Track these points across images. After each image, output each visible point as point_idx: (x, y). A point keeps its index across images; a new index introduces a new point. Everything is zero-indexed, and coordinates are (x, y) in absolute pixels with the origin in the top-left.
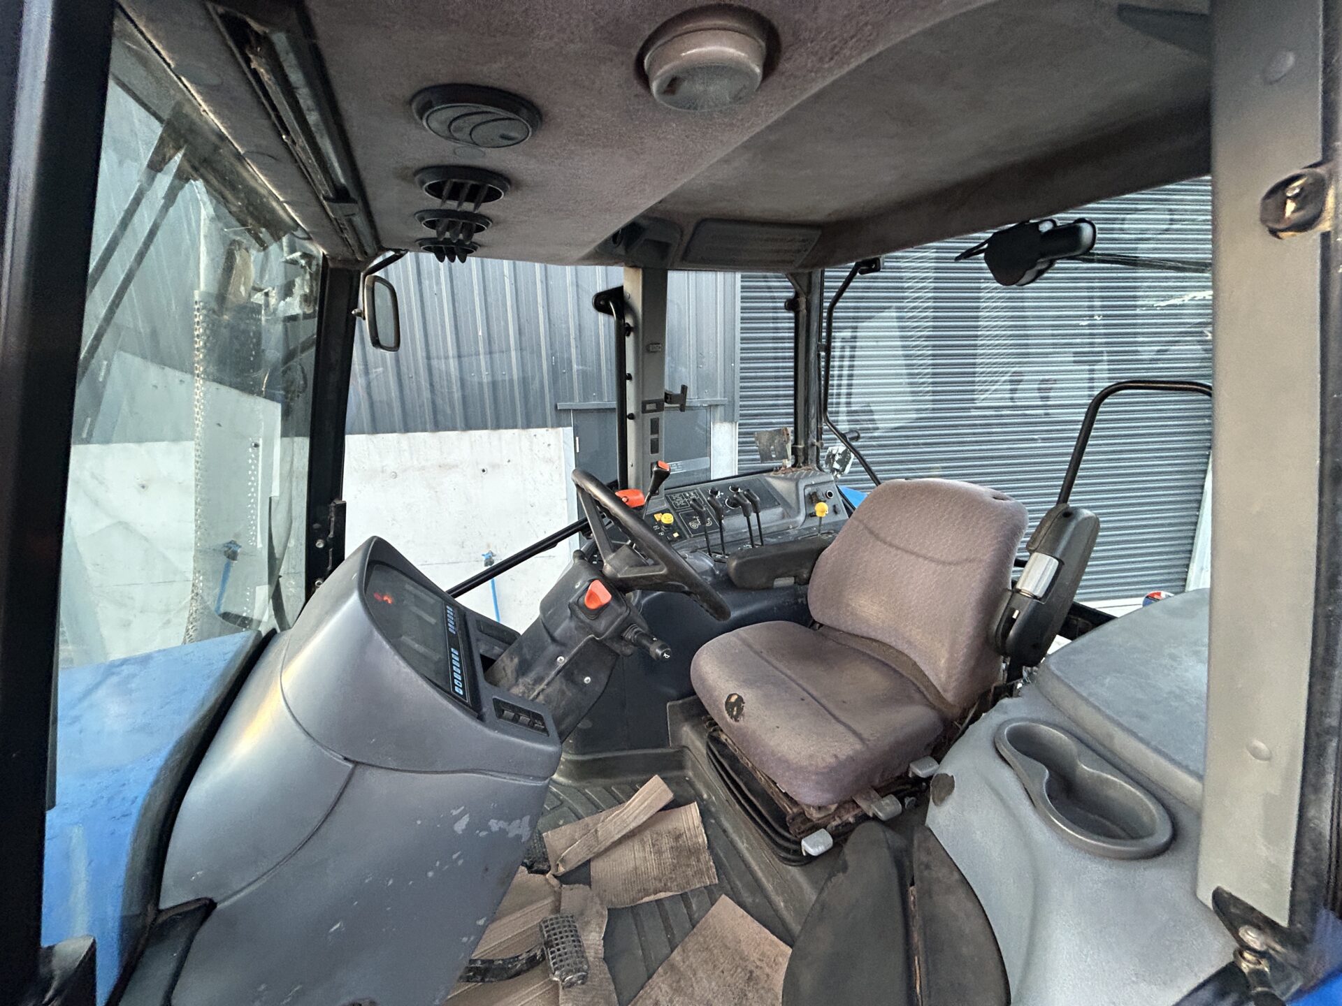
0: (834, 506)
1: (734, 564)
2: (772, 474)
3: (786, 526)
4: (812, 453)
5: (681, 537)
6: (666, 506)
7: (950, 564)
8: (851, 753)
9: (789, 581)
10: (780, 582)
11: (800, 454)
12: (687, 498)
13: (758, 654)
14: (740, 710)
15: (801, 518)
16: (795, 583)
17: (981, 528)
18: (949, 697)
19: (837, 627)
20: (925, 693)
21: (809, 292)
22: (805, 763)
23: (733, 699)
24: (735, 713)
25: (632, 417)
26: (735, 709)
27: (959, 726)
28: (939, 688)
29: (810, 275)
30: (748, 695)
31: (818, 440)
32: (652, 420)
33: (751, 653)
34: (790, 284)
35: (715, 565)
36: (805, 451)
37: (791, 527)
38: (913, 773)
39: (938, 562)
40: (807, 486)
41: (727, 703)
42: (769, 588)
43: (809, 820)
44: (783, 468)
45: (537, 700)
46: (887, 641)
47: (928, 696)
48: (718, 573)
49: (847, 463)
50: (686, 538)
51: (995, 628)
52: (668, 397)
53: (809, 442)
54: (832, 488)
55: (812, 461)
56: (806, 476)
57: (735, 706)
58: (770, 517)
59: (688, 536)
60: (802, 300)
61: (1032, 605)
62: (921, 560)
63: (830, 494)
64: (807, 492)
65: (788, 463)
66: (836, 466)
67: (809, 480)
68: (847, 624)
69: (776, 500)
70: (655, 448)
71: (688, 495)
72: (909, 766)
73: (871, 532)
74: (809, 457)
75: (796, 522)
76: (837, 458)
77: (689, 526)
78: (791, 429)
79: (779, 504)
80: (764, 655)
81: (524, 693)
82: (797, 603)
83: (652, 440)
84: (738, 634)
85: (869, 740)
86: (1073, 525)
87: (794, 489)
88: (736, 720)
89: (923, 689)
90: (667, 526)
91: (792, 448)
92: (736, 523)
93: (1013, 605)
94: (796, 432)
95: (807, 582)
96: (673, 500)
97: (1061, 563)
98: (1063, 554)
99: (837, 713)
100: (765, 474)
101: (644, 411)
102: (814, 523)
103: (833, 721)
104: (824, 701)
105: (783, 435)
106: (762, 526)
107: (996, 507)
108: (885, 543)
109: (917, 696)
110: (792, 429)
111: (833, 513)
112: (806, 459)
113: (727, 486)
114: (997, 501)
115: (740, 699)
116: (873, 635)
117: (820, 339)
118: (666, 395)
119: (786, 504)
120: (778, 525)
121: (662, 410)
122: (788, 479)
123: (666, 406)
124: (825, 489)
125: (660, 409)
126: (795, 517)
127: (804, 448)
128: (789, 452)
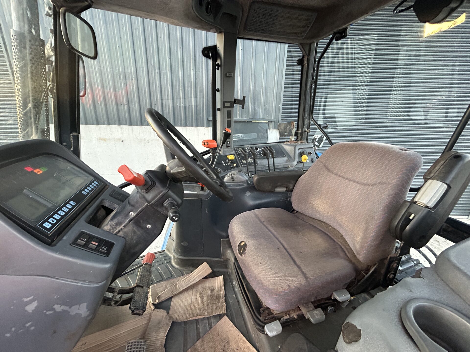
0: (312, 159)
1: (256, 178)
2: (285, 143)
3: (287, 166)
4: (305, 135)
5: (237, 166)
6: (234, 152)
7: (369, 185)
8: (298, 285)
9: (283, 189)
10: (278, 190)
11: (299, 135)
13: (262, 223)
14: (244, 250)
15: (295, 163)
16: (286, 190)
17: (391, 165)
18: (361, 258)
19: (304, 214)
20: (347, 252)
21: (309, 54)
22: (270, 287)
23: (242, 244)
24: (241, 251)
25: (219, 110)
26: (242, 249)
27: (365, 275)
28: (355, 252)
29: (310, 44)
30: (250, 244)
31: (308, 129)
32: (228, 111)
33: (259, 222)
34: (299, 50)
35: (249, 179)
36: (301, 134)
37: (290, 166)
38: (334, 297)
39: (362, 184)
40: (300, 149)
41: (239, 245)
42: (272, 192)
43: (273, 314)
44: (290, 141)
45: (119, 234)
46: (329, 223)
47: (348, 254)
48: (249, 182)
49: (321, 142)
50: (239, 167)
51: (396, 223)
52: (236, 101)
53: (304, 130)
54: (312, 151)
55: (304, 139)
56: (300, 145)
57: (242, 248)
58: (280, 161)
59: (240, 166)
60: (306, 59)
61: (425, 212)
62: (351, 183)
63: (311, 153)
64: (299, 152)
65: (293, 138)
66: (316, 143)
67: (301, 146)
68: (309, 212)
69: (284, 154)
70: (229, 125)
72: (332, 293)
73: (327, 168)
74: (303, 137)
75: (292, 164)
76: (317, 140)
77: (242, 162)
78: (295, 123)
79: (286, 156)
80: (265, 224)
81: (110, 230)
82: (287, 200)
83: (228, 121)
84: (255, 212)
85: (310, 279)
86: (460, 164)
87: (294, 150)
88: (241, 255)
89: (345, 250)
90: (232, 161)
91: (295, 132)
92: (263, 163)
93: (411, 210)
94: (298, 124)
95: (292, 191)
96: (237, 150)
97: (449, 187)
98: (451, 182)
99: (296, 259)
100: (282, 143)
101: (224, 106)
102: (301, 165)
103: (293, 263)
104: (290, 251)
105: (291, 125)
106: (275, 165)
107: (401, 154)
108: (333, 173)
109: (342, 254)
110: (297, 122)
111: (311, 162)
112: (302, 138)
114: (403, 151)
115: (245, 245)
116: (321, 219)
117: (313, 79)
118: (235, 100)
119: (289, 156)
120: (283, 165)
121: (233, 107)
122: (292, 145)
123: (235, 105)
124: (308, 151)
125: (232, 106)
126: (292, 162)
127: (301, 133)
128: (294, 134)
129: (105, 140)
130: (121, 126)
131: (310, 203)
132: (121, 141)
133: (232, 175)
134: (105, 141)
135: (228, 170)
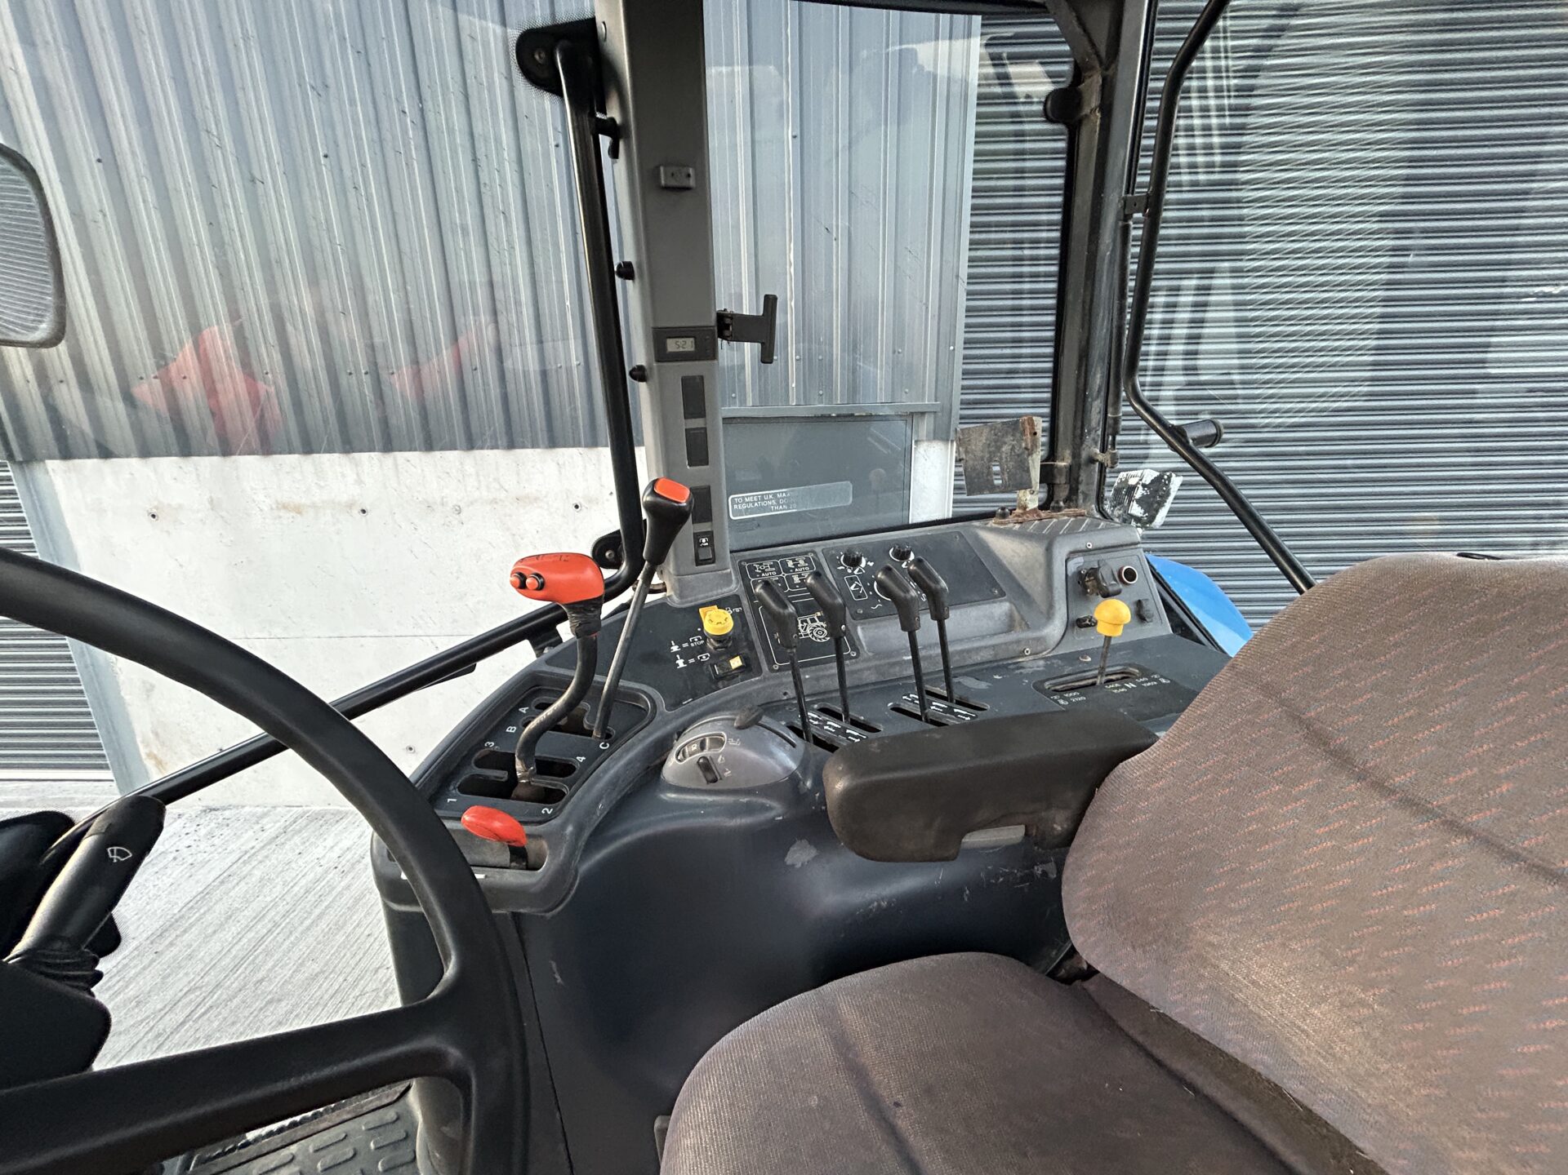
0: (1139, 603)
2: (992, 523)
4: (1088, 479)
5: (745, 670)
9: (1010, 835)
10: (981, 839)
11: (1061, 480)
12: (787, 570)
15: (1055, 629)
25: (640, 374)
31: (1103, 450)
32: (686, 382)
36: (1072, 473)
37: (1028, 651)
40: (1073, 554)
44: (1018, 511)
49: (1161, 504)
50: (760, 671)
52: (729, 326)
53: (1084, 455)
54: (1133, 560)
55: (1086, 496)
56: (1072, 531)
58: (974, 626)
59: (765, 667)
60: (1091, 86)
63: (1131, 575)
64: (1072, 570)
65: (1032, 499)
66: (1136, 510)
67: (1078, 538)
69: (995, 584)
70: (698, 450)
71: (790, 564)
74: (1082, 488)
75: (1041, 639)
76: (1139, 493)
78: (1041, 424)
79: (1002, 594)
80: (905, 1126)
83: (690, 433)
87: (1042, 559)
90: (720, 638)
91: (1042, 467)
92: (878, 640)
94: (1053, 431)
100: (976, 523)
101: (661, 354)
102: (1087, 643)
105: (1023, 433)
106: (951, 649)
111: (1136, 619)
112: (1074, 491)
113: (885, 546)
118: (721, 317)
119: (1021, 594)
120: (994, 647)
121: (712, 355)
122: (1030, 537)
123: (723, 346)
124: (1116, 562)
125: (707, 352)
126: (1038, 628)
127: (1071, 467)
128: (1035, 474)
129: (298, 510)
130: (356, 455)
131: (1204, 961)
132: (356, 512)
133: (702, 747)
134: (300, 513)
135: (695, 697)
